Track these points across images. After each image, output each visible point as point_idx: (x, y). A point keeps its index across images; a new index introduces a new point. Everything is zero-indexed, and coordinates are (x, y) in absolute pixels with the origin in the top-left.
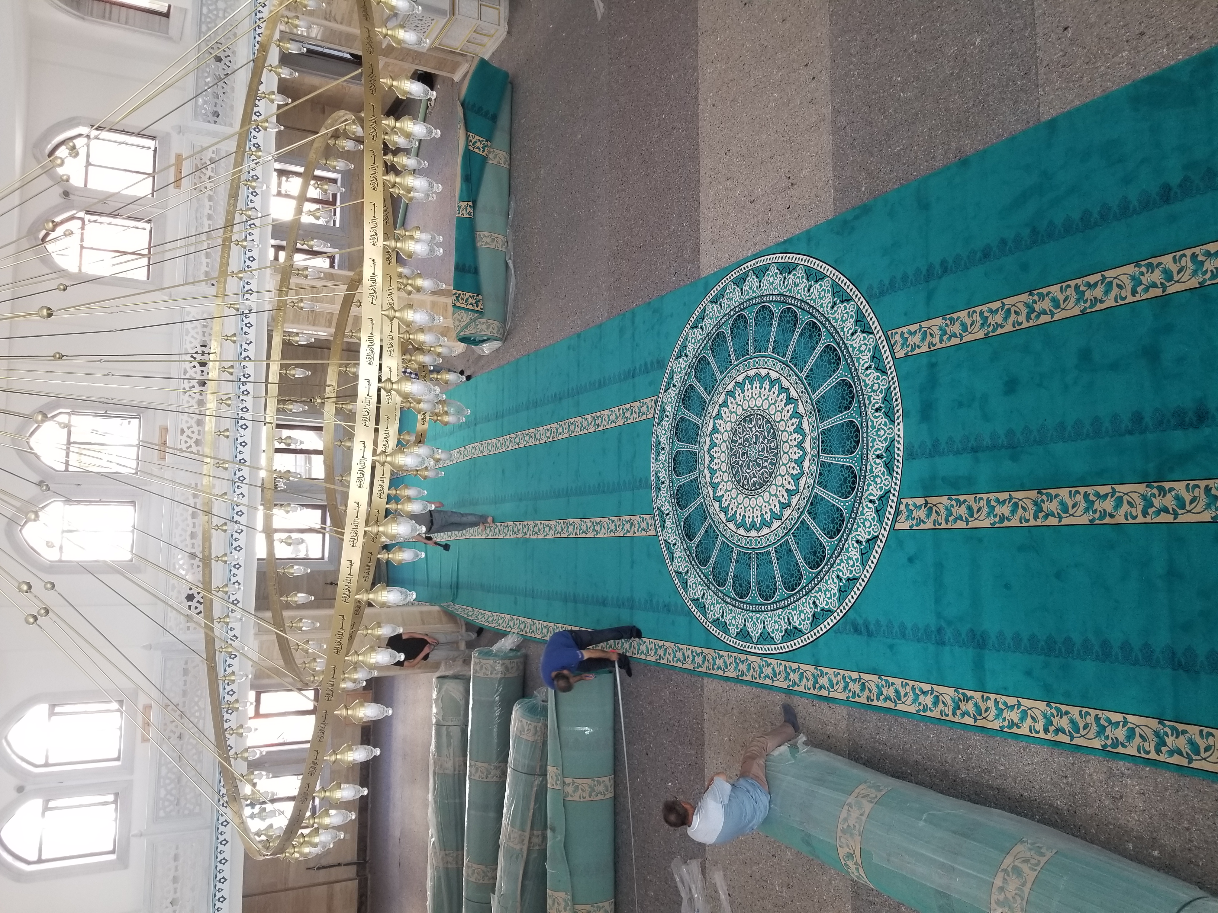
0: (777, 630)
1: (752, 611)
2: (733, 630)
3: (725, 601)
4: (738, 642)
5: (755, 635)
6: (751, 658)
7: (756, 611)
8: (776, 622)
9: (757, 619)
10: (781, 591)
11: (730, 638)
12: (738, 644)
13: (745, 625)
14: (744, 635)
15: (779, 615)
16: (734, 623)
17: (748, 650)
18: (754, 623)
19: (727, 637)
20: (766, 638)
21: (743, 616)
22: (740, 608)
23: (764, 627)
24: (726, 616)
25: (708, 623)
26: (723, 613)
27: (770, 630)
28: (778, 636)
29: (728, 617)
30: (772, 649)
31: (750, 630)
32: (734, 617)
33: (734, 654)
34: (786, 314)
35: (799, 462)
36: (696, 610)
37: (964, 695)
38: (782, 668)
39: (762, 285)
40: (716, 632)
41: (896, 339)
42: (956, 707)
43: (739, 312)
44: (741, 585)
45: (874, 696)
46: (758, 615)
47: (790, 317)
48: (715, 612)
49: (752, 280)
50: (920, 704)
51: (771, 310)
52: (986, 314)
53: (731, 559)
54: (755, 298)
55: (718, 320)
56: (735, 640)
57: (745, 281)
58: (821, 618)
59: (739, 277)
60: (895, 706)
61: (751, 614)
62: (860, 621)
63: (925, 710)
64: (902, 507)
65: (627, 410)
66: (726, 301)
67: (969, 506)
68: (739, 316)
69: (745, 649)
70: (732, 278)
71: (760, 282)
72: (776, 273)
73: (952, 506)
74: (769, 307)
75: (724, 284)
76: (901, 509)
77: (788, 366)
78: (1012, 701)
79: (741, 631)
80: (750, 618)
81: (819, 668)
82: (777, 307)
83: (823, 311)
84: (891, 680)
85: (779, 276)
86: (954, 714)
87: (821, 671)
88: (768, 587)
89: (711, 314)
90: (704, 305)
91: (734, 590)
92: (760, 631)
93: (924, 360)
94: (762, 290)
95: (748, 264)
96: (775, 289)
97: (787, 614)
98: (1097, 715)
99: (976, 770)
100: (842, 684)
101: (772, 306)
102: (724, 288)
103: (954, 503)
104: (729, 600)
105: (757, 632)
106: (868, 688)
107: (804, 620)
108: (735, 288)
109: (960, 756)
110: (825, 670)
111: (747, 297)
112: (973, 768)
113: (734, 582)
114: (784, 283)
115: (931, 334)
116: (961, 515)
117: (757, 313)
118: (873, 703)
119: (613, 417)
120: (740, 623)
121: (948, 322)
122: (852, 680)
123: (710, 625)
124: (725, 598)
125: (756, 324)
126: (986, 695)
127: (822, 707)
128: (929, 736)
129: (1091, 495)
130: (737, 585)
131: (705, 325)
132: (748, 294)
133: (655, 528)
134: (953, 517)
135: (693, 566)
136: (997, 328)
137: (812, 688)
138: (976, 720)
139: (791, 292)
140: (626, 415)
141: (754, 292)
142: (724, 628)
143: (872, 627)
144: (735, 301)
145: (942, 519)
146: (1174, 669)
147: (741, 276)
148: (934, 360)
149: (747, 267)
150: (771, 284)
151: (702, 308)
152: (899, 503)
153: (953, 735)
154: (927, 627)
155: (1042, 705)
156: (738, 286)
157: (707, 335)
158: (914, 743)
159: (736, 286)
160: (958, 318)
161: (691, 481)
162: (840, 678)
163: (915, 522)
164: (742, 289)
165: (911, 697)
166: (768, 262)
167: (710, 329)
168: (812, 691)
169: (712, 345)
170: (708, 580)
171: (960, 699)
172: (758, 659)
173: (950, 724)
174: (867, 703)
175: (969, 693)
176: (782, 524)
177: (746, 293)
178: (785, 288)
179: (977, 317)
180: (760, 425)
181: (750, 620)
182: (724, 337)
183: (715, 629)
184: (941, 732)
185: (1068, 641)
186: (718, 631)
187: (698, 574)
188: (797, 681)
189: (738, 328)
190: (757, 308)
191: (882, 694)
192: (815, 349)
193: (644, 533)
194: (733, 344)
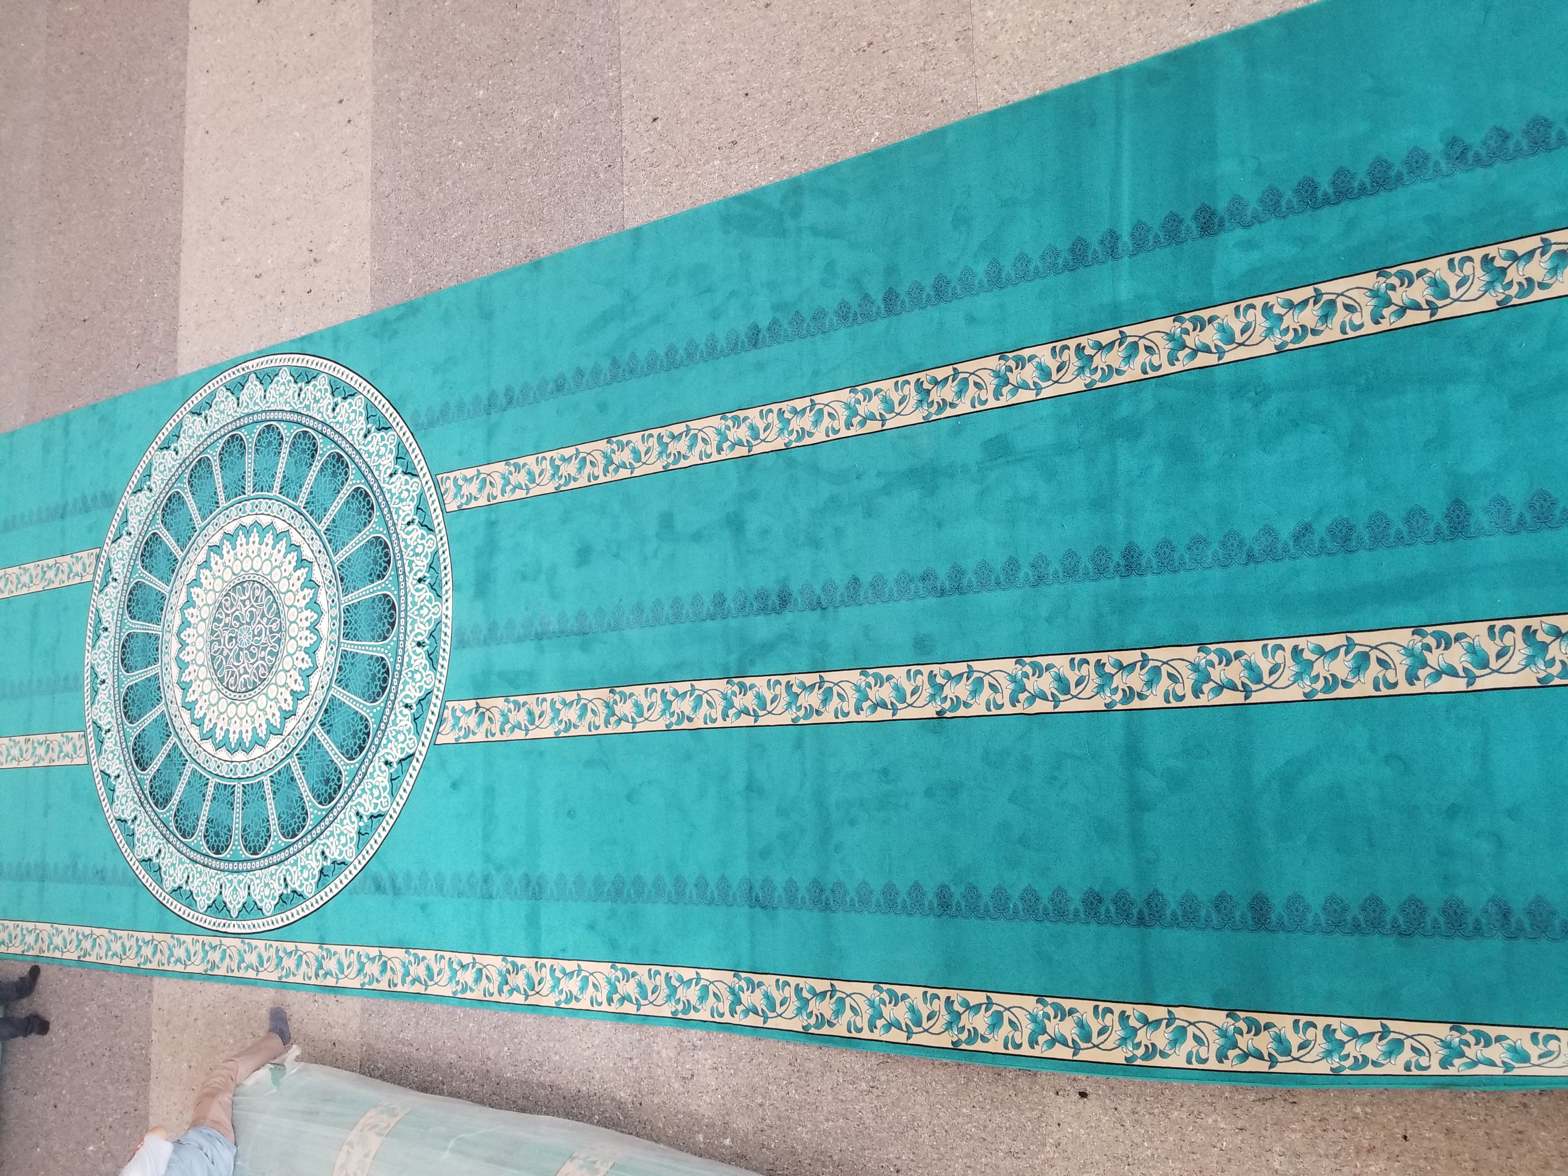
0: (268, 897)
1: (233, 872)
2: (203, 902)
3: (192, 860)
4: (209, 919)
5: (234, 907)
6: (227, 941)
7: (238, 872)
8: (267, 885)
9: (240, 882)
10: (277, 839)
11: (197, 914)
12: (210, 922)
13: (221, 893)
14: (218, 907)
15: (272, 875)
16: (204, 891)
17: (224, 930)
18: (235, 889)
19: (192, 913)
20: (250, 909)
21: (219, 879)
22: (215, 869)
23: (249, 894)
24: (192, 882)
25: (164, 894)
26: (188, 877)
27: (257, 898)
28: (268, 906)
29: (196, 883)
30: (260, 925)
31: (227, 900)
32: (205, 883)
33: (201, 938)
34: (301, 440)
35: (311, 651)
36: (147, 876)
37: (514, 964)
38: (272, 951)
39: (268, 395)
40: (177, 907)
41: (448, 486)
42: (504, 982)
43: (233, 430)
44: (217, 835)
45: (398, 980)
46: (241, 877)
47: (306, 444)
48: (174, 877)
49: (253, 387)
50: (458, 983)
51: (279, 433)
52: (558, 462)
53: (204, 796)
54: (257, 413)
55: (202, 439)
56: (205, 917)
57: (243, 386)
58: (330, 874)
59: (236, 381)
60: (426, 990)
61: (230, 877)
62: (385, 875)
63: (464, 990)
64: (447, 713)
65: (49, 568)
66: (214, 414)
67: (529, 710)
68: (232, 436)
69: (220, 929)
70: (224, 381)
71: (265, 391)
72: (289, 381)
73: (510, 711)
74: (278, 428)
75: (213, 388)
76: (445, 715)
77: (301, 514)
78: (571, 966)
79: (214, 902)
80: (231, 881)
81: (325, 946)
82: (289, 430)
83: (353, 440)
84: (421, 953)
85: (292, 384)
86: (500, 991)
87: (328, 951)
88: (257, 834)
89: (191, 431)
90: (181, 416)
91: (207, 842)
92: (242, 901)
93: (483, 517)
94: (267, 402)
95: (249, 364)
96: (286, 403)
97: (284, 872)
98: (667, 974)
99: (524, 1065)
100: (356, 966)
101: (282, 427)
102: (213, 395)
103: (512, 706)
104: (199, 858)
105: (239, 903)
106: (391, 968)
107: (307, 880)
108: (228, 397)
109: (506, 1049)
110: (333, 948)
111: (246, 411)
112: (522, 1062)
113: (207, 831)
114: (299, 395)
115: (491, 483)
116: (519, 723)
117: (259, 435)
118: (396, 989)
119: (25, 579)
120: (213, 890)
121: (512, 469)
122: (369, 959)
123: (168, 897)
124: (192, 855)
125: (257, 450)
126: (540, 961)
127: (327, 1002)
128: (467, 1026)
129: (669, 694)
130: (212, 834)
131: (181, 446)
132: (247, 407)
133: (87, 753)
134: (509, 725)
135: (144, 808)
136: (570, 481)
137: (314, 977)
138: (527, 996)
139: (309, 410)
140: (47, 576)
141: (256, 404)
142: (190, 899)
143: (400, 882)
144: (228, 415)
145: (496, 728)
146: (751, 907)
147: (238, 380)
148: (493, 517)
149: (248, 368)
150: (281, 395)
151: (178, 420)
152: (443, 708)
153: (498, 1020)
154: (471, 875)
155: (605, 967)
156: (232, 393)
157: (184, 461)
158: (448, 1038)
159: (229, 394)
160: (525, 465)
161: (149, 679)
162: (354, 957)
163: (462, 733)
164: (238, 399)
165: (447, 973)
166: (277, 364)
167: (189, 452)
168: (313, 981)
169: (191, 476)
170: (168, 829)
171: (508, 972)
172: (237, 942)
173: (495, 1006)
174: (388, 989)
175: (520, 961)
176: (283, 741)
177: (245, 404)
178: (301, 403)
179: (546, 464)
180: (257, 598)
181: (228, 885)
182: (210, 466)
183: (175, 903)
184: (484, 1018)
185: (638, 881)
186: (179, 905)
187: (152, 821)
188: (293, 968)
189: (231, 454)
190: (260, 427)
191: (409, 974)
192: (339, 492)
193: (67, 761)
194: (222, 477)
